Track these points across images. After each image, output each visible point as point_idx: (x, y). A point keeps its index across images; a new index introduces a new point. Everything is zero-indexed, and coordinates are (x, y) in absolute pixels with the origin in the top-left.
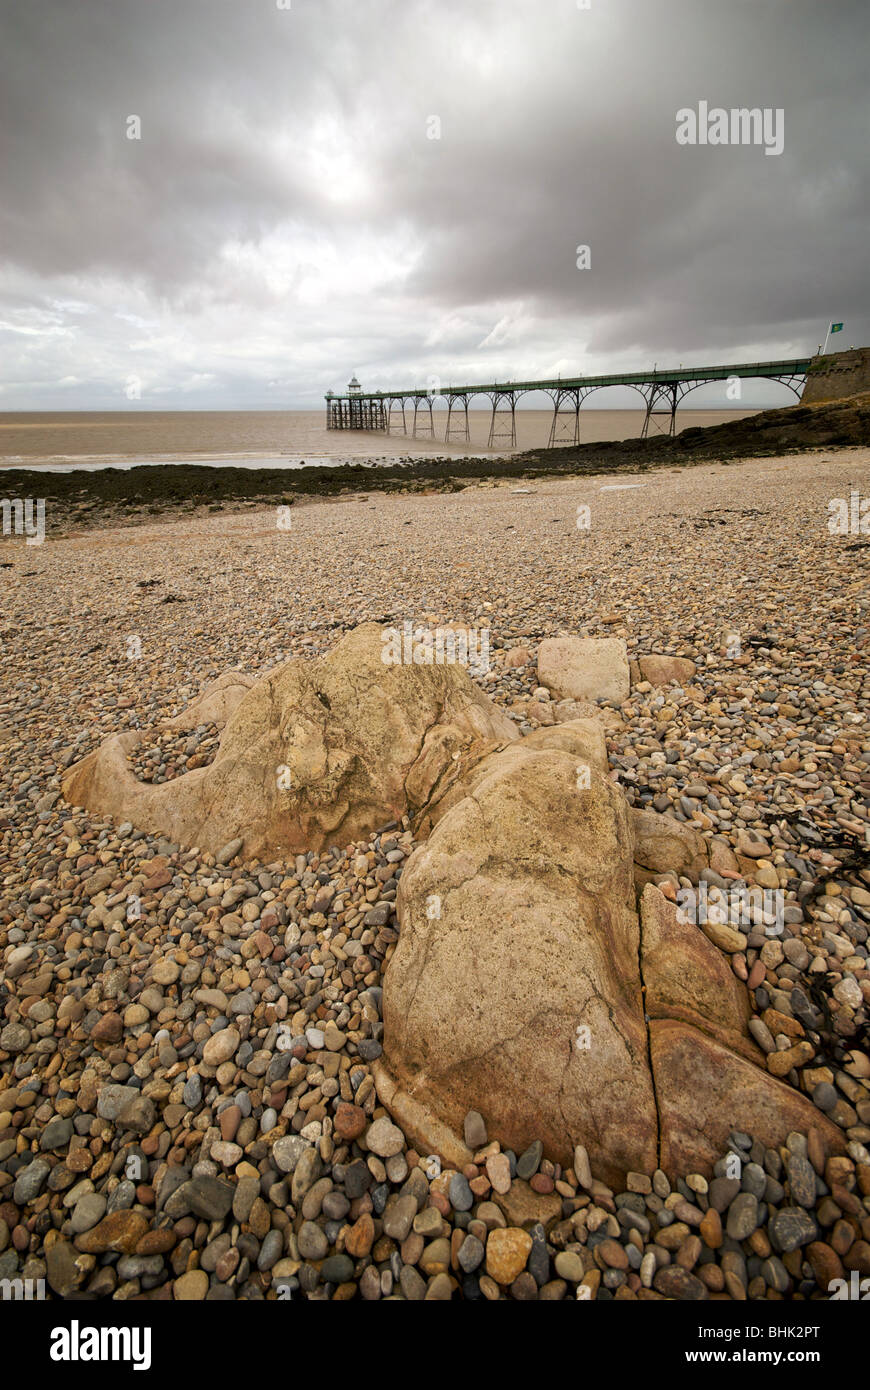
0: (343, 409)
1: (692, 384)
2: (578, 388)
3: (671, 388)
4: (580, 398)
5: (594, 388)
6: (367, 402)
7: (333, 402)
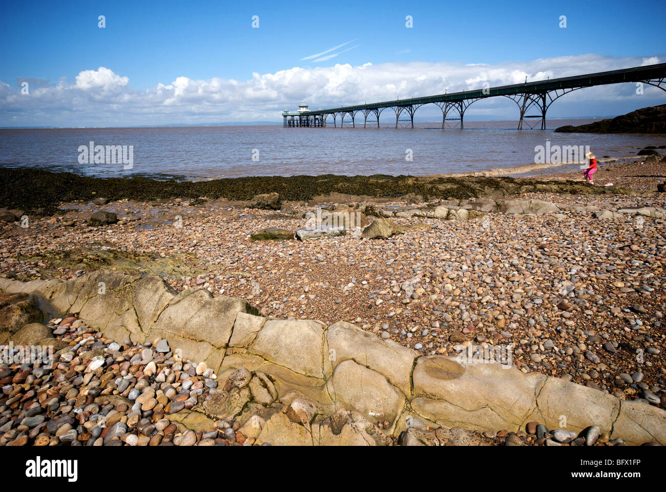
0: (295, 122)
1: (560, 92)
2: (461, 101)
3: (541, 96)
4: (464, 108)
5: (474, 100)
6: (312, 117)
7: (289, 118)
